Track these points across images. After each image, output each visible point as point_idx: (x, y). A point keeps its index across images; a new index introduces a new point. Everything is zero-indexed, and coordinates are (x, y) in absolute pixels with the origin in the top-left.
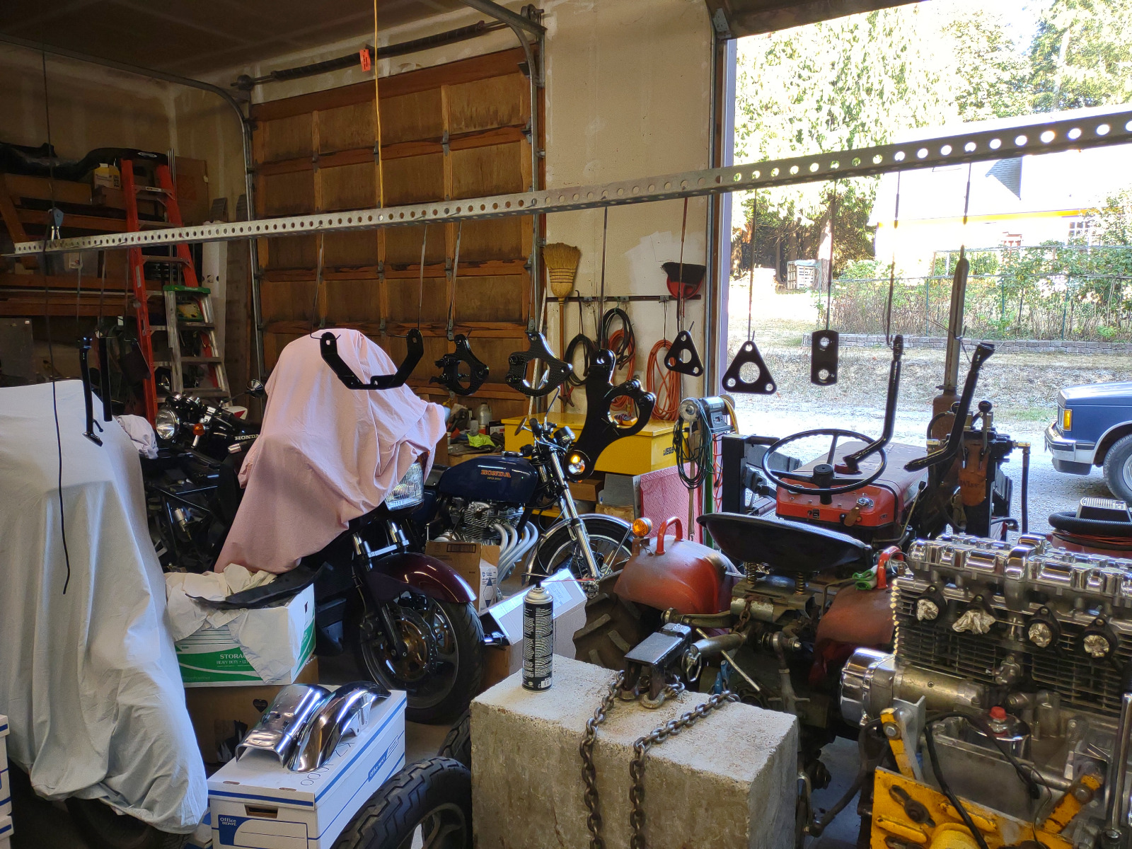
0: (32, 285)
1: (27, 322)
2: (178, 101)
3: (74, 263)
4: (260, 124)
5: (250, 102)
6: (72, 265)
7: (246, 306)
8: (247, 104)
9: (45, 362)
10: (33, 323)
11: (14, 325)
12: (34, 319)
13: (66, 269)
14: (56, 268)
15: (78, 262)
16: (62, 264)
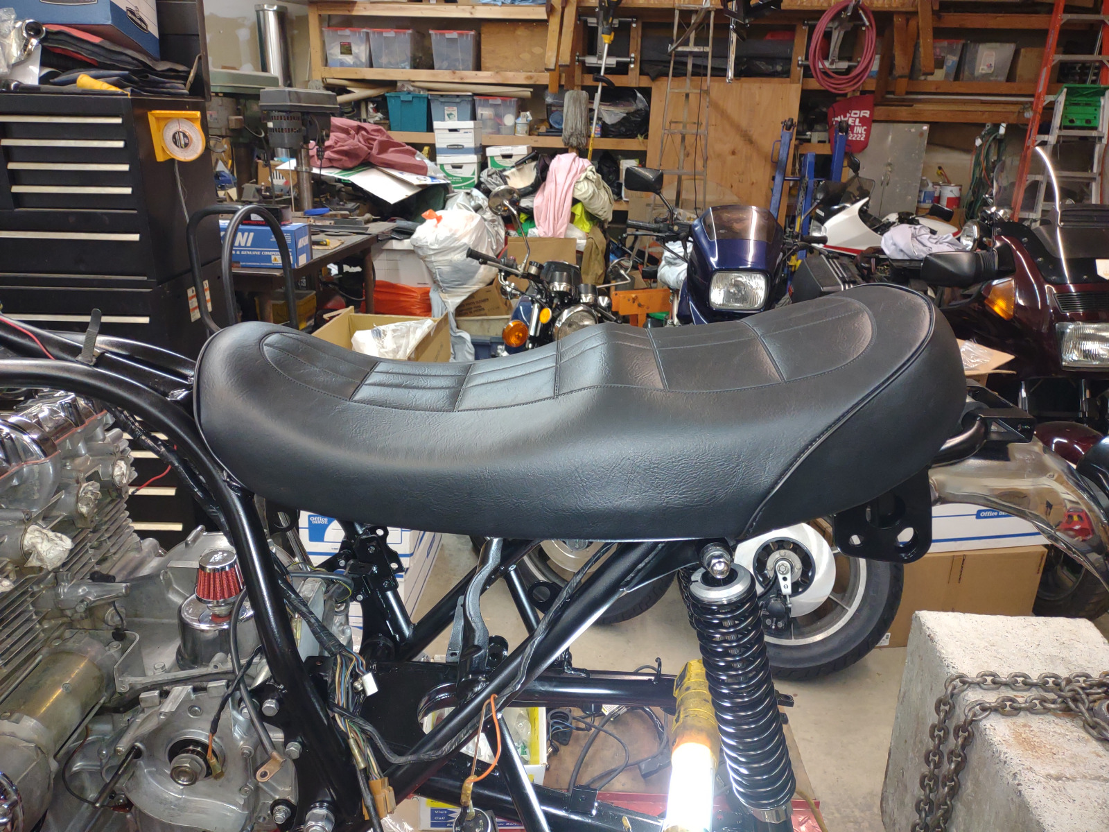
0: (939, 91)
1: (925, 128)
3: (985, 67)
6: (982, 69)
9: (940, 168)
10: (930, 129)
11: (913, 130)
12: (934, 125)
13: (976, 74)
14: (967, 73)
15: (990, 66)
16: (973, 69)
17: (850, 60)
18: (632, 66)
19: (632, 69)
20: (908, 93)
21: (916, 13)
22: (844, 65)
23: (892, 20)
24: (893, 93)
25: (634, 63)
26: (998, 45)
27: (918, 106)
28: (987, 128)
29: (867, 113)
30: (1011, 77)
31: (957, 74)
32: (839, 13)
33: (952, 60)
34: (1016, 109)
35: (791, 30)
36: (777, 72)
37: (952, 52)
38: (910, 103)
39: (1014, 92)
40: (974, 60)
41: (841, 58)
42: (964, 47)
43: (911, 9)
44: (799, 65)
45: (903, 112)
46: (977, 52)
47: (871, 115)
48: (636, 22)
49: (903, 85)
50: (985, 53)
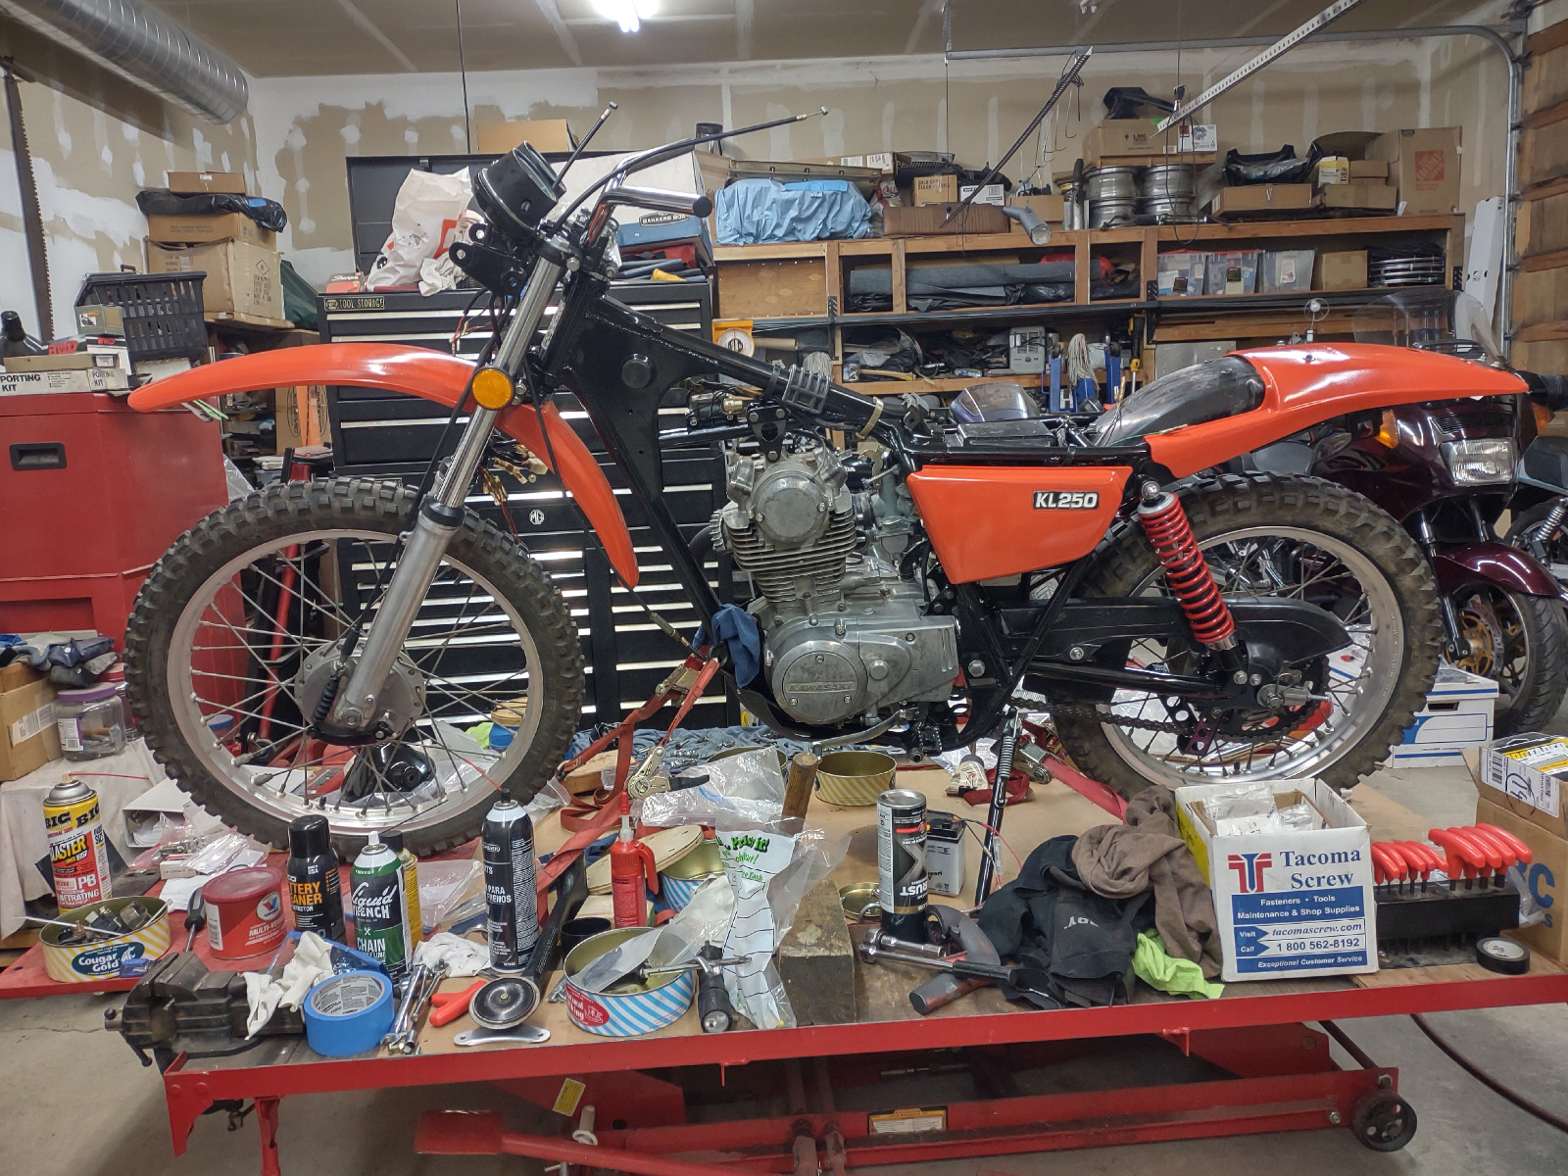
2: (1435, 57)
3: (1286, 276)
4: (1536, 59)
5: (1526, 32)
6: (1283, 278)
8: (1521, 37)
11: (1218, 348)
13: (1277, 285)
14: (1267, 284)
15: (1291, 275)
16: (1272, 278)
18: (897, 301)
26: (1295, 253)
27: (1218, 323)
30: (1314, 285)
31: (1257, 285)
33: (1248, 272)
35: (1070, 252)
36: (1059, 297)
37: (1248, 264)
38: (1210, 321)
40: (1272, 269)
42: (1260, 255)
45: (1204, 330)
46: (1274, 263)
48: (898, 254)
50: (1284, 262)
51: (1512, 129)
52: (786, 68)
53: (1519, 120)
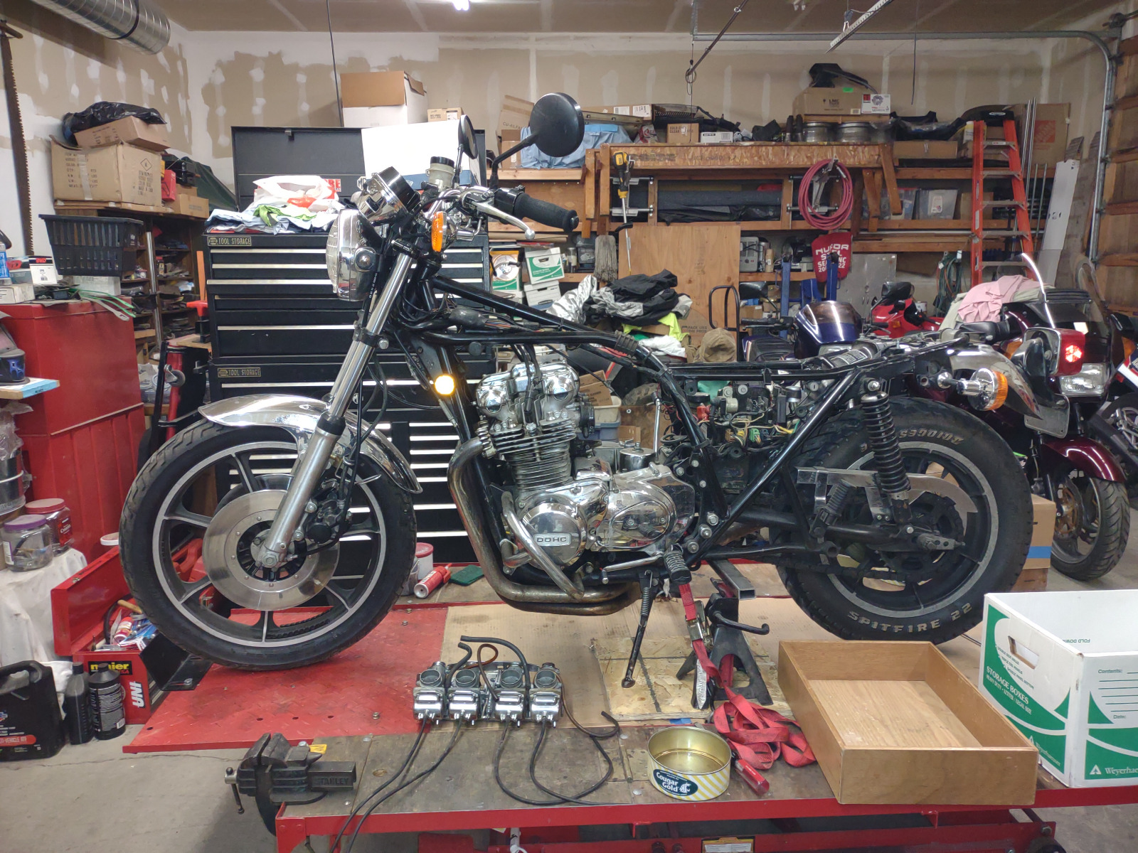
0: (901, 228)
1: (894, 257)
2: (1054, 51)
3: (936, 209)
4: (1127, 59)
5: (1120, 38)
6: (933, 210)
7: (1082, 240)
8: (1117, 41)
10: (898, 258)
11: (884, 259)
12: (900, 255)
13: (929, 213)
14: (921, 213)
15: (939, 207)
16: (926, 210)
17: (828, 206)
18: (651, 215)
19: (651, 217)
20: (879, 230)
21: (881, 168)
22: (825, 209)
23: (861, 174)
24: (866, 230)
25: (652, 212)
26: (943, 191)
27: (885, 240)
28: (945, 255)
29: (846, 247)
30: (956, 216)
31: (914, 214)
32: (820, 170)
33: (908, 203)
34: (965, 240)
35: (779, 184)
36: (769, 216)
37: (908, 197)
38: (879, 238)
39: (960, 227)
40: (926, 202)
41: (822, 204)
42: (918, 192)
43: (876, 165)
44: (788, 211)
45: (875, 245)
46: (928, 197)
47: (850, 247)
48: (653, 181)
49: (874, 223)
50: (934, 198)
51: (1106, 109)
52: (577, 38)
53: (1111, 103)
